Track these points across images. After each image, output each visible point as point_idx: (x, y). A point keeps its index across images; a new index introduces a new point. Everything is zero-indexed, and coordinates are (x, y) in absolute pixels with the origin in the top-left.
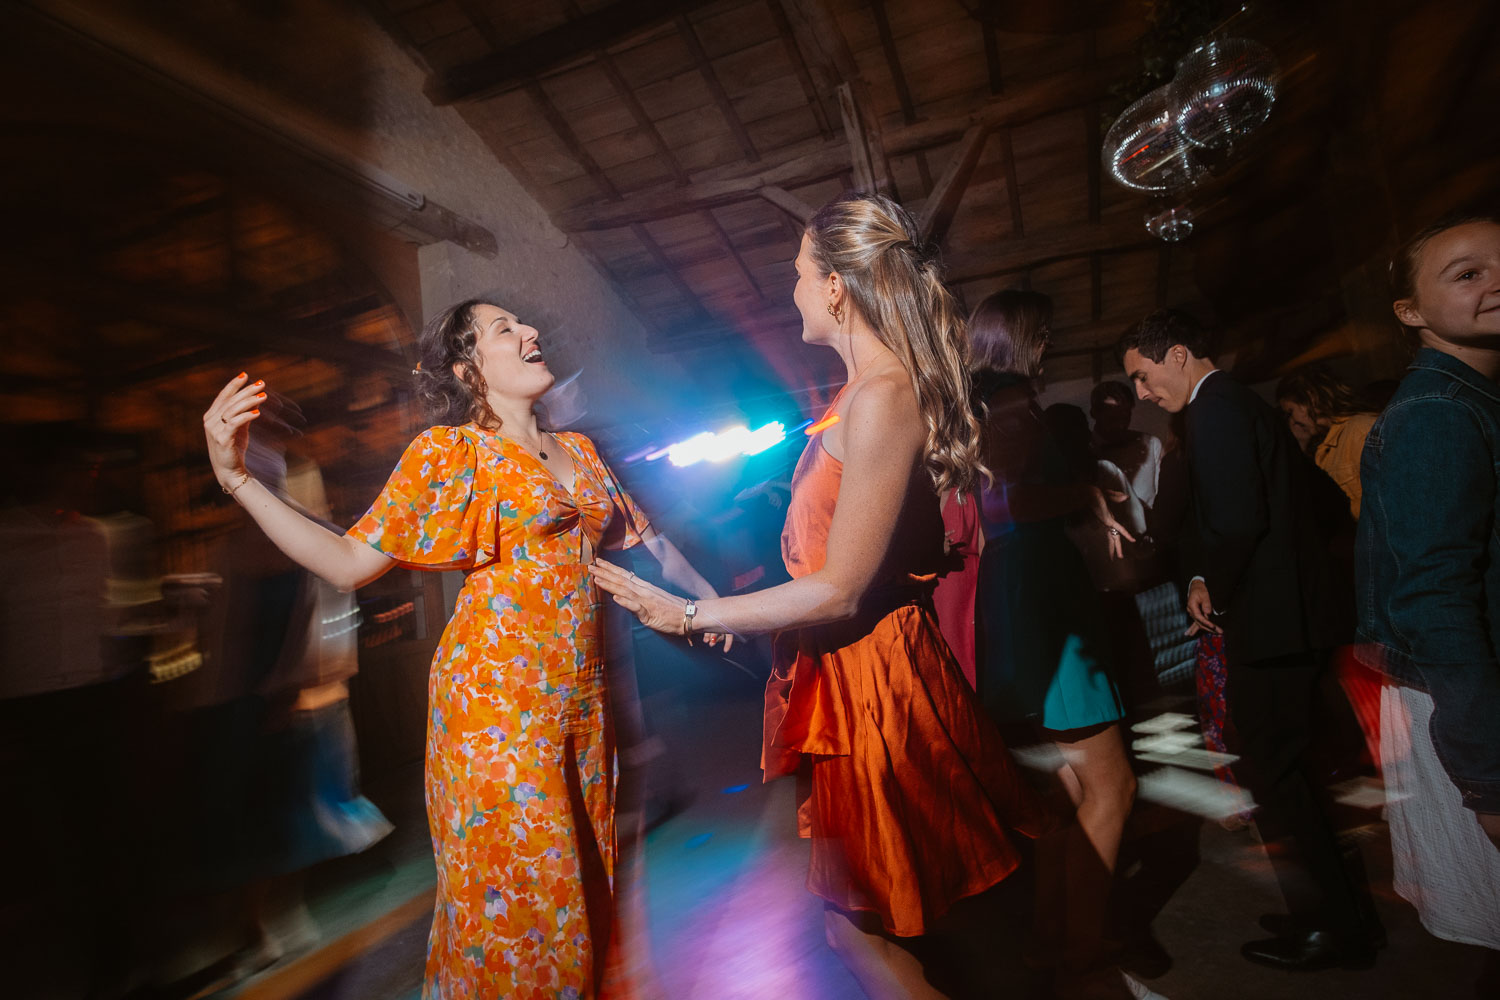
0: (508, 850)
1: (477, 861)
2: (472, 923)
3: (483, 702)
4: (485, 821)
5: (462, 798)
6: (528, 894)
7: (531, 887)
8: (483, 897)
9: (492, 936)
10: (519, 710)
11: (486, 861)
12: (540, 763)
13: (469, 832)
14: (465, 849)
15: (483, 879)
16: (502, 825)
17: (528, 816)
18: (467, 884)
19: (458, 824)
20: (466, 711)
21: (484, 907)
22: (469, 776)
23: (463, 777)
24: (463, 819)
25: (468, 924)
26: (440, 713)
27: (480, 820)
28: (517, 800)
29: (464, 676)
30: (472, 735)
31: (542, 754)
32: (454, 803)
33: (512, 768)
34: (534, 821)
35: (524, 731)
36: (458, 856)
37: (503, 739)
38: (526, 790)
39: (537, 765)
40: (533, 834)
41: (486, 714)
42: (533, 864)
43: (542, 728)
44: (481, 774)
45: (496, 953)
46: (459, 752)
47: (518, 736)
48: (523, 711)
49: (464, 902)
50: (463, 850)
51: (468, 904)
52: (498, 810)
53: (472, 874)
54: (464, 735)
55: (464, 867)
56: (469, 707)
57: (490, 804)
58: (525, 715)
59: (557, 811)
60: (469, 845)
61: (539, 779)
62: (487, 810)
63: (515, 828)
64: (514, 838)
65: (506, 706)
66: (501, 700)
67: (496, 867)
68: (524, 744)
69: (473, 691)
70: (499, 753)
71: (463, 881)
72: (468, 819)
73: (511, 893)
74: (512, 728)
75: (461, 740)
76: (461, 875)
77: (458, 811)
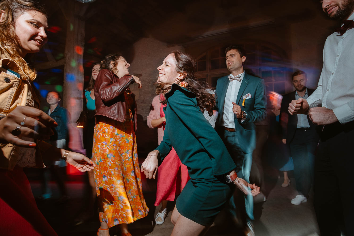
0: (107, 168)
1: (101, 169)
2: (100, 182)
3: (103, 136)
4: (103, 161)
5: (98, 156)
6: (111, 177)
7: (112, 176)
8: (103, 177)
9: (104, 185)
10: (110, 138)
11: (103, 170)
12: (114, 149)
13: (99, 163)
14: (99, 167)
15: (102, 173)
16: (106, 162)
17: (111, 161)
18: (99, 174)
19: (97, 162)
20: (99, 138)
21: (103, 179)
22: (99, 152)
23: (98, 152)
24: (98, 161)
25: (99, 182)
26: (95, 139)
27: (102, 161)
28: (109, 157)
29: (99, 131)
30: (100, 143)
31: (114, 147)
32: (96, 158)
33: (108, 150)
34: (113, 162)
35: (111, 142)
36: (97, 168)
37: (106, 144)
38: (111, 155)
39: (113, 150)
40: (112, 164)
41: (103, 139)
42: (112, 171)
43: (115, 142)
44: (102, 152)
45: (105, 188)
46: (97, 147)
47: (109, 143)
48: (111, 138)
49: (98, 178)
50: (98, 167)
51: (99, 178)
52: (105, 159)
53: (100, 172)
54: (99, 143)
55: (98, 171)
56: (100, 137)
57: (104, 158)
58: (111, 139)
59: (117, 160)
60: (99, 166)
61: (113, 153)
62: (103, 159)
63: (108, 163)
64: (108, 165)
65: (107, 137)
66: (106, 136)
67: (105, 171)
68: (111, 145)
69: (101, 134)
70: (105, 147)
71: (98, 174)
72: (99, 161)
73: (108, 176)
74: (108, 142)
75: (98, 144)
76: (97, 173)
77: (97, 159)
